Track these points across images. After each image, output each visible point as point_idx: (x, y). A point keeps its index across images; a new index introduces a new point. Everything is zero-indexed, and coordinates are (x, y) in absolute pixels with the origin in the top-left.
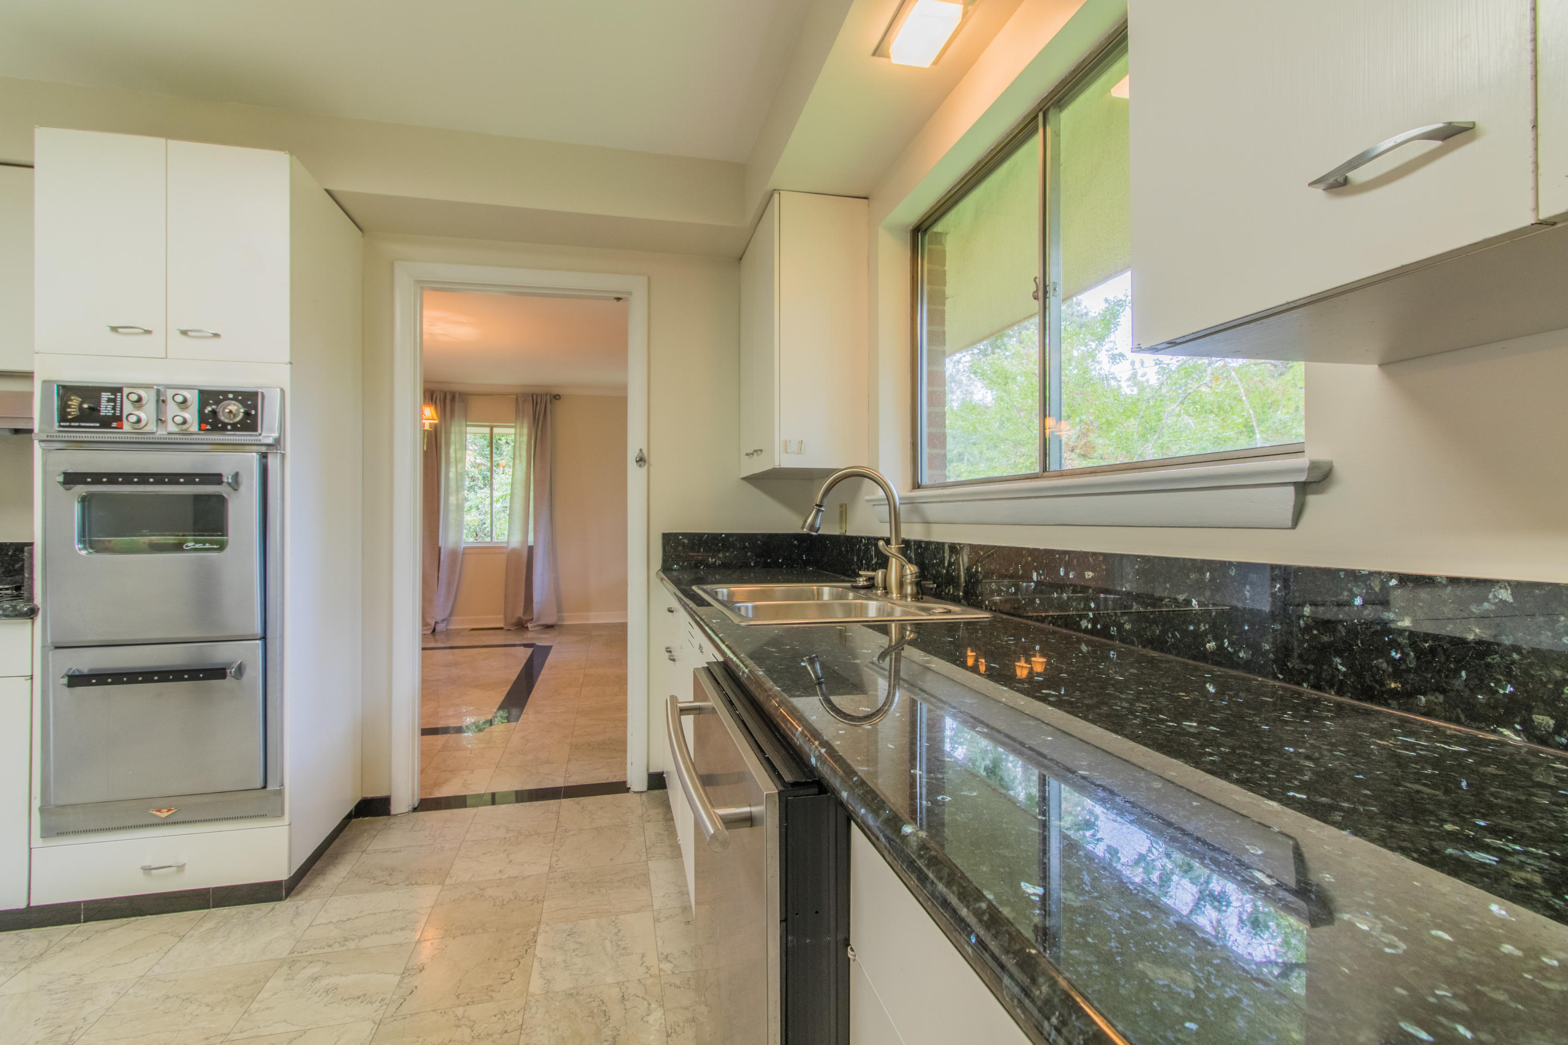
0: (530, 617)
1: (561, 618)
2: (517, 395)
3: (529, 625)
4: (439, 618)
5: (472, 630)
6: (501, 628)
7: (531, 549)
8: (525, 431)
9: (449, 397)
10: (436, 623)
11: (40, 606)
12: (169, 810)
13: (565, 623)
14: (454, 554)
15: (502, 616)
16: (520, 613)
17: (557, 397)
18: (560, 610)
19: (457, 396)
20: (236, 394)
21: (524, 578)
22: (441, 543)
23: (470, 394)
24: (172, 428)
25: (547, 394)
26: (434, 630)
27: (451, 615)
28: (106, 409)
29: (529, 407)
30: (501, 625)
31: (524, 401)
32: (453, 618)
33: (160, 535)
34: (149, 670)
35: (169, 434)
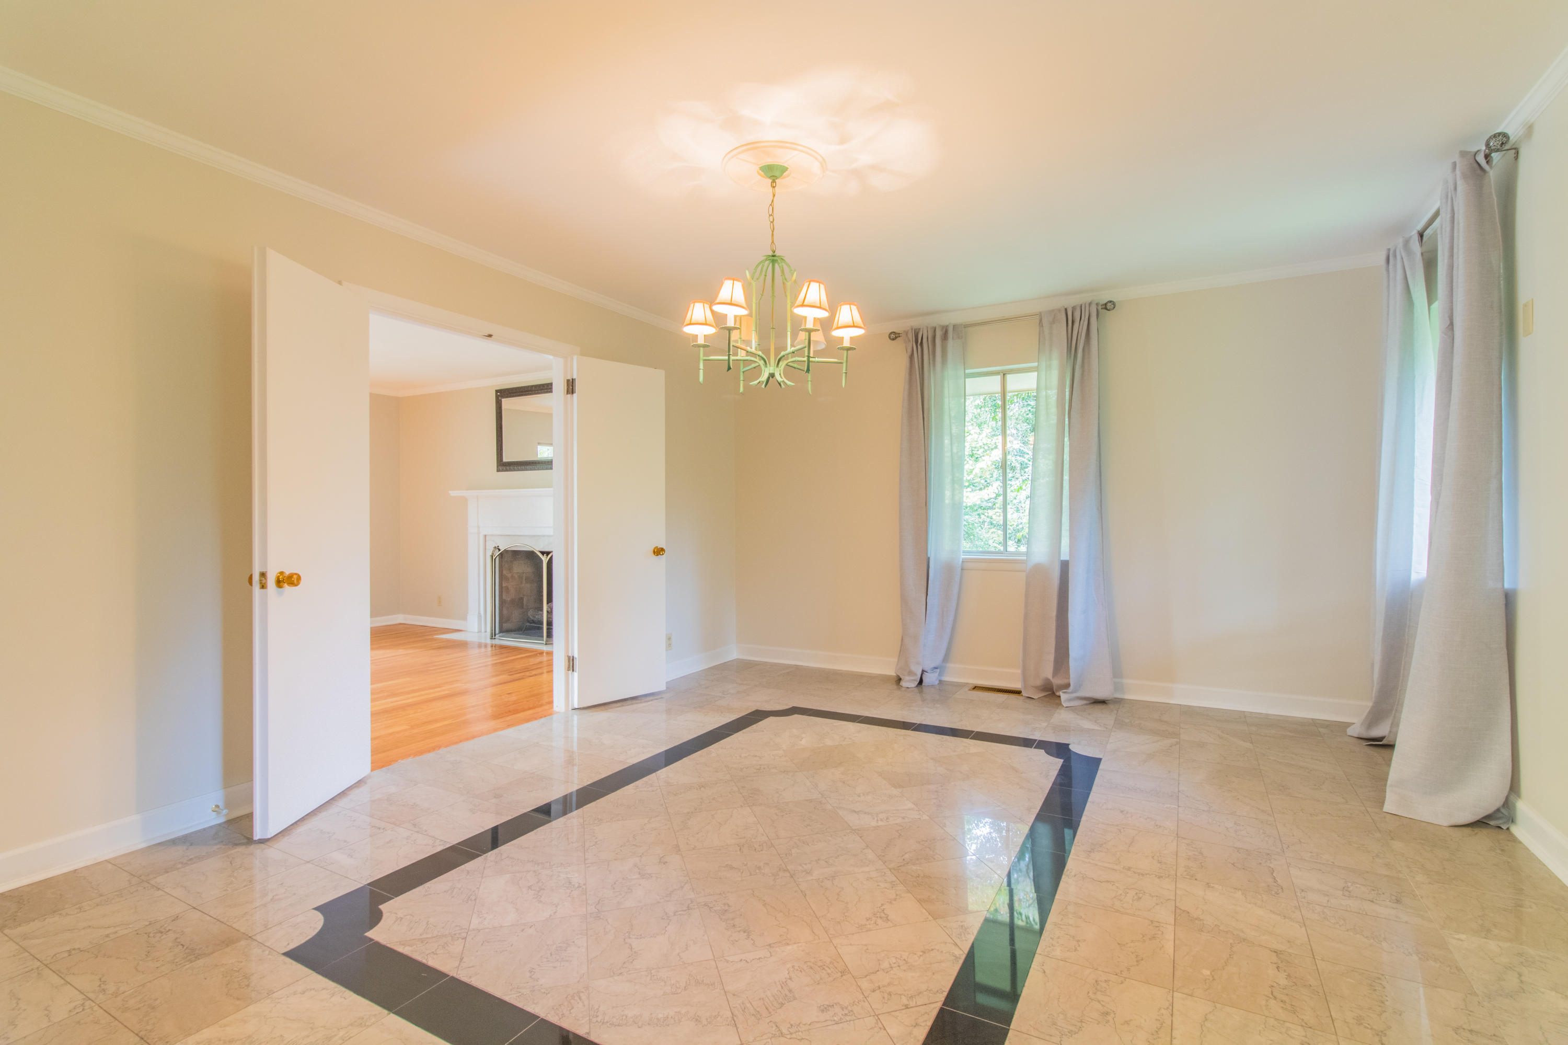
0: (1065, 681)
1: (1118, 687)
2: (1040, 314)
3: (1064, 697)
4: (928, 665)
5: (976, 688)
6: (1018, 692)
7: (1065, 567)
8: (1055, 375)
9: (939, 334)
10: (923, 671)
13: (1127, 696)
14: (949, 569)
15: (1019, 671)
16: (1047, 672)
17: (1108, 307)
18: (1117, 672)
19: (951, 330)
21: (1054, 614)
22: (931, 554)
23: (966, 326)
25: (1090, 304)
26: (921, 682)
27: (946, 659)
29: (1061, 330)
30: (1017, 686)
31: (1053, 322)
32: (950, 665)
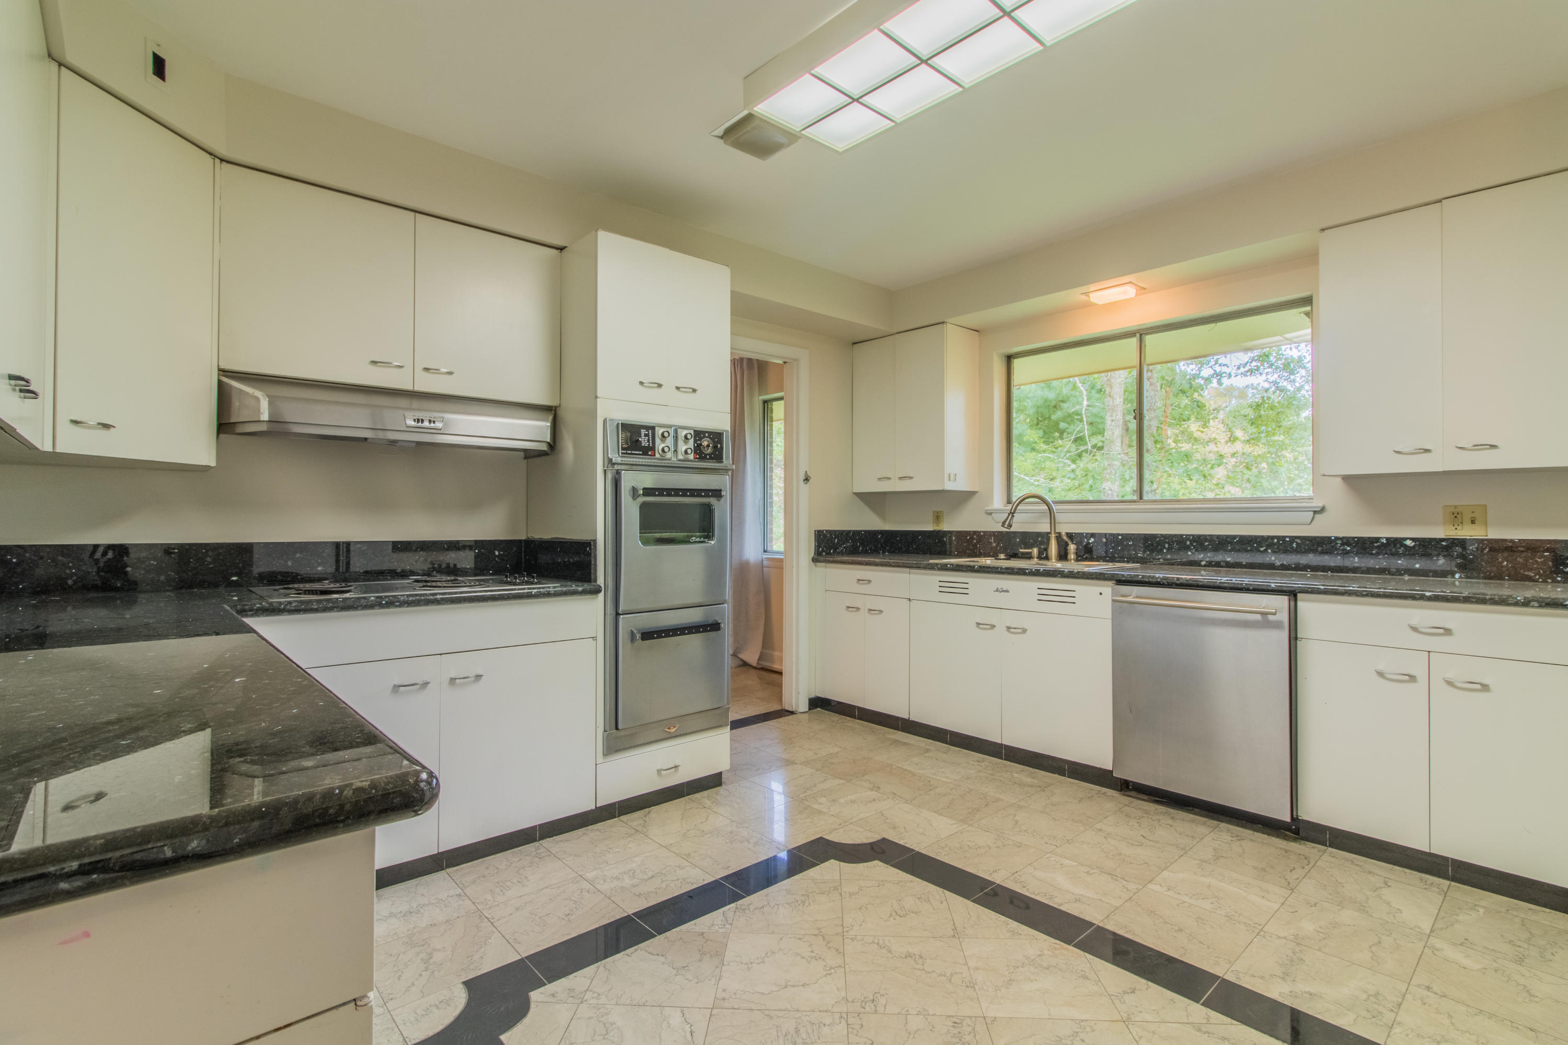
11: (602, 586)
12: (675, 727)
20: (710, 433)
24: (681, 457)
28: (644, 441)
33: (670, 532)
34: (684, 626)
35: (679, 460)
